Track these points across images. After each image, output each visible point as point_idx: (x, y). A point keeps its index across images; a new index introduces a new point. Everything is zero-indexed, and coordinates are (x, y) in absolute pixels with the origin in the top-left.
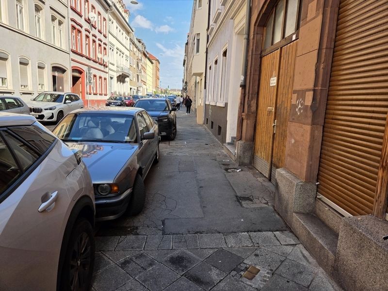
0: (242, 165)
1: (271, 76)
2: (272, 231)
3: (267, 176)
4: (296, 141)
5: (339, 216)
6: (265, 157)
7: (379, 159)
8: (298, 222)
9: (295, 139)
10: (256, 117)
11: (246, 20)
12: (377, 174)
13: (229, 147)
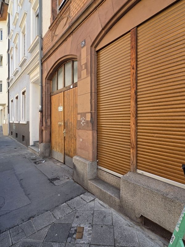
0: (44, 157)
1: (59, 106)
2: (79, 196)
3: (62, 162)
4: (83, 140)
5: (112, 175)
6: (59, 151)
7: (130, 144)
8: (92, 185)
9: (82, 139)
10: (51, 128)
11: (40, 75)
12: (130, 151)
13: (33, 148)
